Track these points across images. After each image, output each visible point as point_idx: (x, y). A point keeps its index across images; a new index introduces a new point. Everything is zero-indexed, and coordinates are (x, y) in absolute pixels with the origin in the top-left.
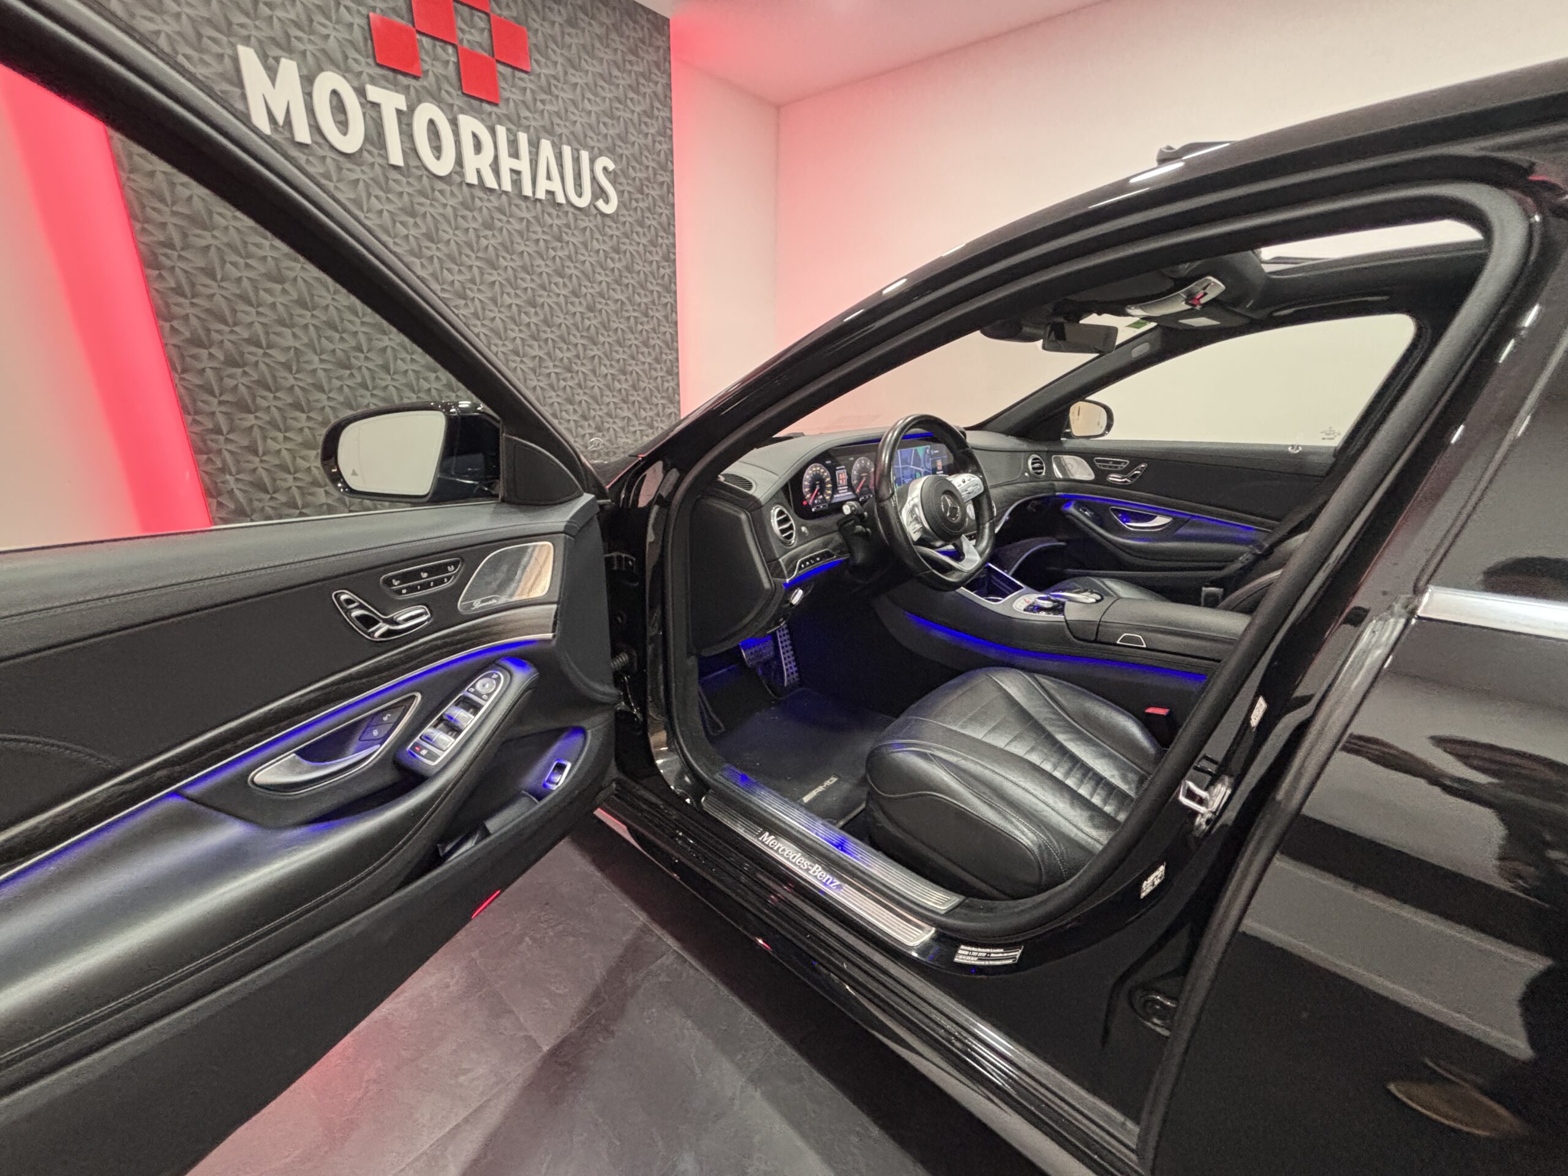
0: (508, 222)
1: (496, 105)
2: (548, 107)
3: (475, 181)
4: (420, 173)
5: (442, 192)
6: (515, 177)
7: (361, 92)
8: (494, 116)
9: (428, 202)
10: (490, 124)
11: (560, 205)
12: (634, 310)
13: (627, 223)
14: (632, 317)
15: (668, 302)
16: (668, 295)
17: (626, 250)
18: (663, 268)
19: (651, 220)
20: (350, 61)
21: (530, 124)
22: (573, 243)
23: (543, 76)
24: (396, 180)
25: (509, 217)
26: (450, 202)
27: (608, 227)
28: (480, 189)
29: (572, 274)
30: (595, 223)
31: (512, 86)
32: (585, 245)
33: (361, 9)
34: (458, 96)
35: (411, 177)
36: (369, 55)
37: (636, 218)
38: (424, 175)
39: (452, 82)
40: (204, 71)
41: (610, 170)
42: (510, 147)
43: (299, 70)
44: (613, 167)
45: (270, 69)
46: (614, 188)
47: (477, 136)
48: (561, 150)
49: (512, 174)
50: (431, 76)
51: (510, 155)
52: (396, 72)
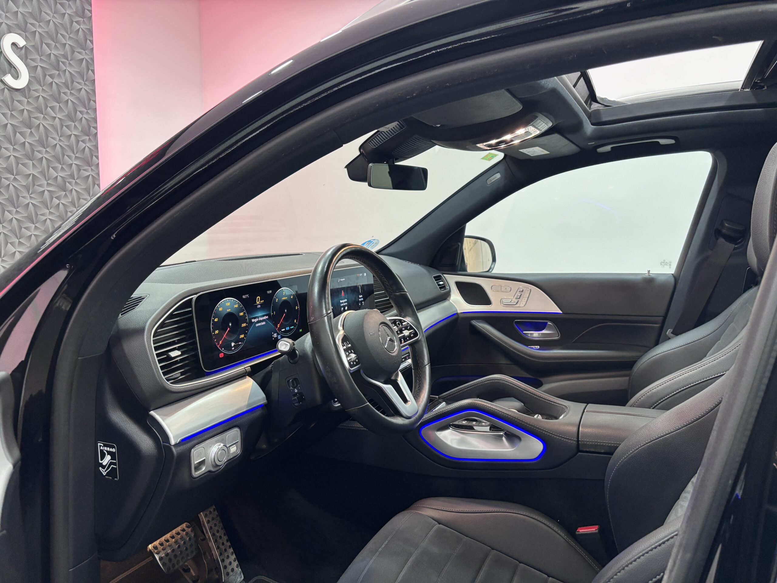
12: (48, 184)
13: (41, 98)
14: (46, 192)
15: (88, 176)
16: (90, 168)
17: (39, 125)
18: (83, 141)
19: (68, 95)
27: (19, 101)
30: (2, 98)
37: (50, 93)
41: (21, 46)
44: (24, 43)
46: (25, 63)
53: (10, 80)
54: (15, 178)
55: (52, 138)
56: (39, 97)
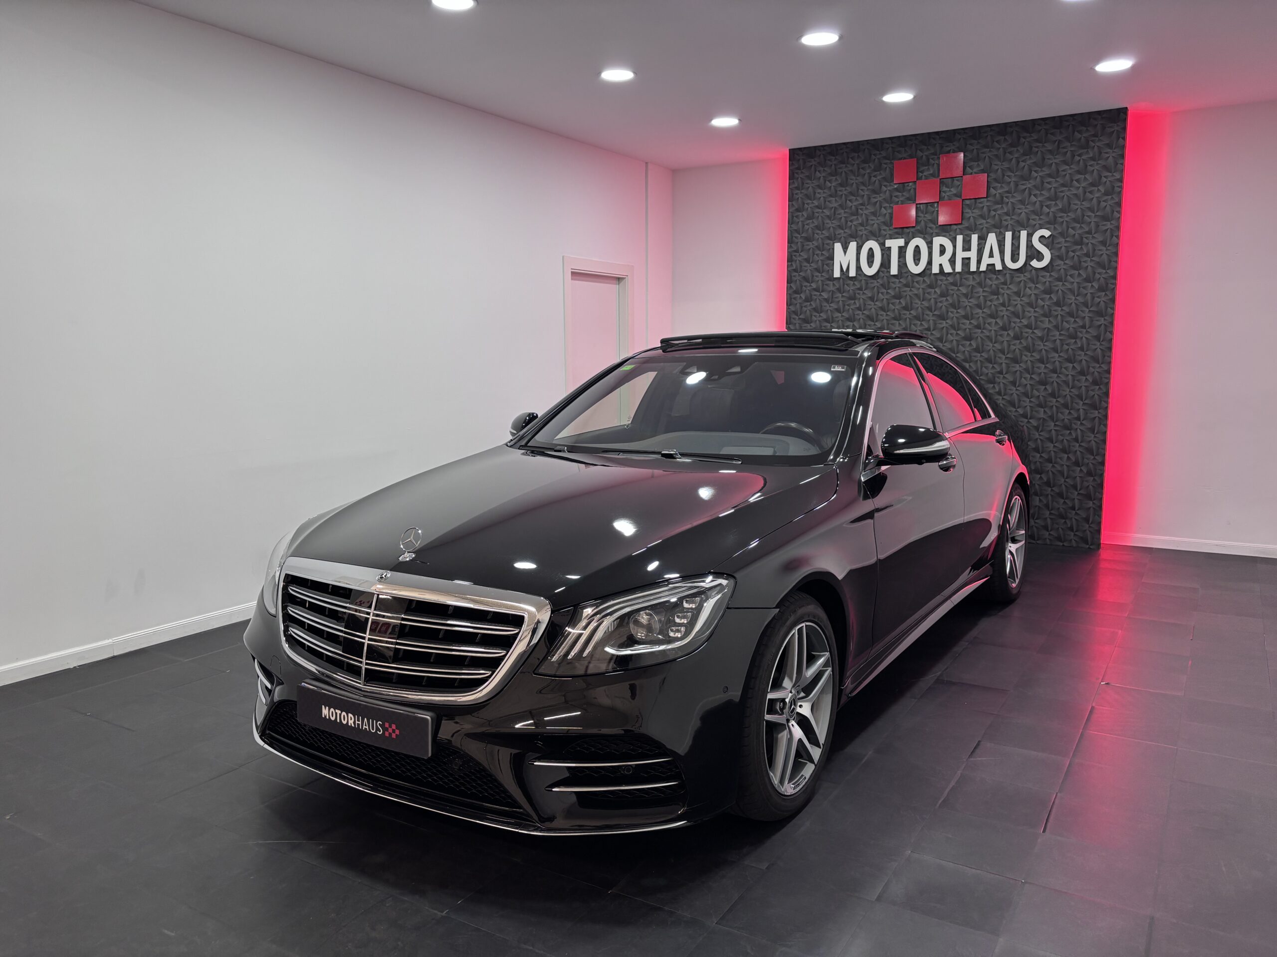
0: (958, 289)
1: (961, 224)
2: (998, 212)
3: (937, 272)
4: (907, 275)
5: (917, 282)
6: (967, 261)
7: (882, 245)
8: (958, 229)
9: (909, 289)
10: (955, 236)
11: (998, 271)
12: (1060, 335)
13: (1062, 270)
14: (1058, 340)
15: (1101, 325)
16: (1103, 318)
17: (1058, 290)
18: (1098, 297)
19: (1088, 263)
20: (882, 231)
21: (982, 227)
22: (1007, 294)
23: (997, 195)
24: (893, 282)
25: (959, 287)
26: (922, 287)
27: (1042, 276)
28: (942, 275)
29: (1003, 316)
30: (1029, 277)
31: (973, 209)
32: (1018, 294)
33: (891, 205)
34: (936, 227)
35: (901, 278)
36: (891, 225)
37: (1072, 264)
38: (908, 276)
39: (935, 221)
40: (821, 258)
41: (1047, 237)
42: (964, 246)
43: (857, 244)
44: (1050, 233)
45: (845, 249)
46: (1050, 248)
47: (943, 246)
48: (1004, 236)
49: (964, 261)
50: (923, 223)
51: (964, 250)
52: (903, 228)
53: (1035, 263)
55: (1069, 299)
56: (1061, 269)
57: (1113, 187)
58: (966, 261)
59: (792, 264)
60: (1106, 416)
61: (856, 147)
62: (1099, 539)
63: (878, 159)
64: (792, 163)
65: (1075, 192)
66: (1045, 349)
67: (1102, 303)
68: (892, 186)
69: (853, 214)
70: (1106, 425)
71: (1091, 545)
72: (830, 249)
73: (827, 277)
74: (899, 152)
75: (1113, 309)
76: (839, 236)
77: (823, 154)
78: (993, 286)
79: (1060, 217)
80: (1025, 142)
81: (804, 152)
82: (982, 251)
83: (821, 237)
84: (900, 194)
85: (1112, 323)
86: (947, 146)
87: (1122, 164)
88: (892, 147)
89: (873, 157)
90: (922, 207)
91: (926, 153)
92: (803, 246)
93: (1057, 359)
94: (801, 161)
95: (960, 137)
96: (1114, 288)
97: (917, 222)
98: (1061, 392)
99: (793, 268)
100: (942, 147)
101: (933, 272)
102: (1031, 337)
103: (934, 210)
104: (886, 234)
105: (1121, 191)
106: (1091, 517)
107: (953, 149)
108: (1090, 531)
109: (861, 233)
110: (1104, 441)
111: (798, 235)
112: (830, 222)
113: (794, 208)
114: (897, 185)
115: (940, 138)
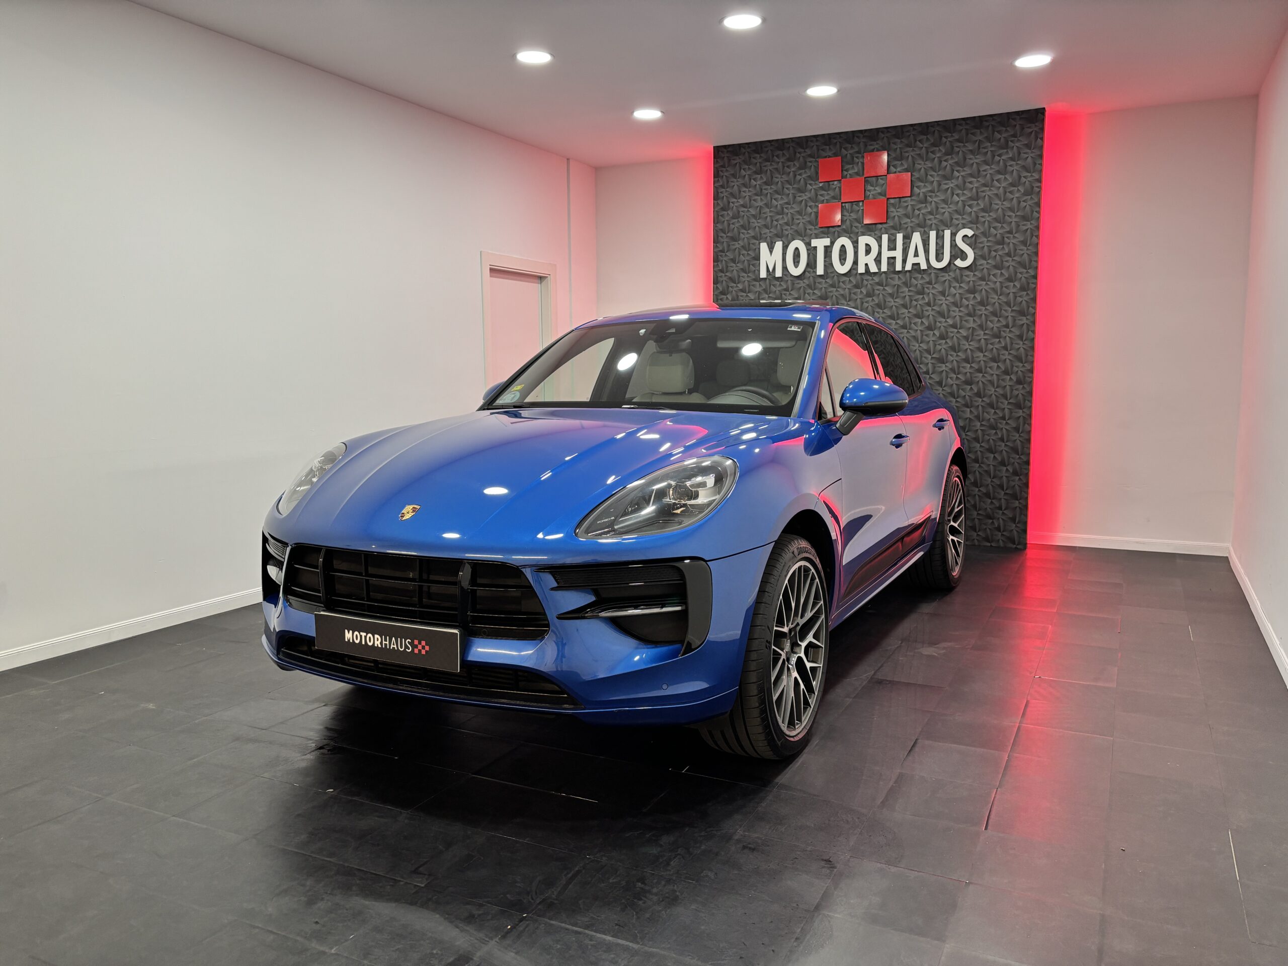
0: (884, 289)
1: (886, 223)
2: (922, 212)
3: (863, 271)
5: (844, 282)
7: (808, 244)
8: (883, 228)
9: (835, 289)
10: (880, 235)
11: (923, 270)
12: (985, 334)
13: (985, 269)
14: (982, 339)
15: (1024, 324)
16: (1025, 318)
17: (982, 290)
18: (1020, 297)
19: (1010, 262)
20: (808, 230)
21: (906, 226)
22: (933, 294)
23: (921, 194)
24: (818, 283)
25: (886, 286)
26: (848, 287)
27: (966, 276)
28: (868, 275)
29: (929, 315)
30: (953, 276)
31: (898, 208)
32: (943, 293)
33: (817, 204)
34: (862, 226)
35: (827, 279)
36: (817, 224)
37: (994, 264)
38: (834, 276)
39: (860, 221)
40: (748, 258)
41: (970, 236)
42: (890, 245)
43: (783, 243)
44: (973, 233)
45: (771, 249)
46: (973, 247)
47: (869, 245)
48: (928, 235)
49: (889, 260)
50: (848, 222)
51: (889, 250)
52: (828, 227)
53: (959, 263)
54: (958, 332)
55: (992, 298)
56: (983, 269)
57: (1033, 187)
58: (892, 261)
59: (718, 264)
60: (1030, 416)
61: (780, 145)
62: (1025, 539)
63: (803, 156)
64: (717, 161)
65: (996, 192)
66: (970, 349)
67: (1024, 302)
68: (818, 185)
69: (778, 214)
70: (1030, 425)
71: (1017, 545)
72: (756, 249)
73: (754, 277)
74: (823, 150)
75: (1034, 308)
76: (765, 236)
77: (748, 152)
78: (918, 284)
79: (981, 217)
80: (946, 142)
81: (729, 149)
82: (907, 252)
83: (747, 236)
84: (826, 193)
85: (1034, 323)
86: (871, 145)
87: (1041, 164)
88: (817, 145)
89: (798, 155)
90: (847, 207)
91: (851, 152)
92: (729, 246)
93: (982, 358)
94: (726, 159)
95: (883, 136)
96: (1035, 288)
97: (842, 220)
98: (986, 391)
99: (718, 269)
100: (866, 146)
101: (859, 272)
102: (956, 337)
103: (859, 209)
104: (811, 234)
105: (1040, 191)
106: (1018, 516)
107: (877, 148)
108: (1016, 530)
109: (787, 233)
110: (1029, 441)
111: (723, 235)
112: (754, 221)
113: (719, 207)
114: (822, 183)
115: (864, 136)
